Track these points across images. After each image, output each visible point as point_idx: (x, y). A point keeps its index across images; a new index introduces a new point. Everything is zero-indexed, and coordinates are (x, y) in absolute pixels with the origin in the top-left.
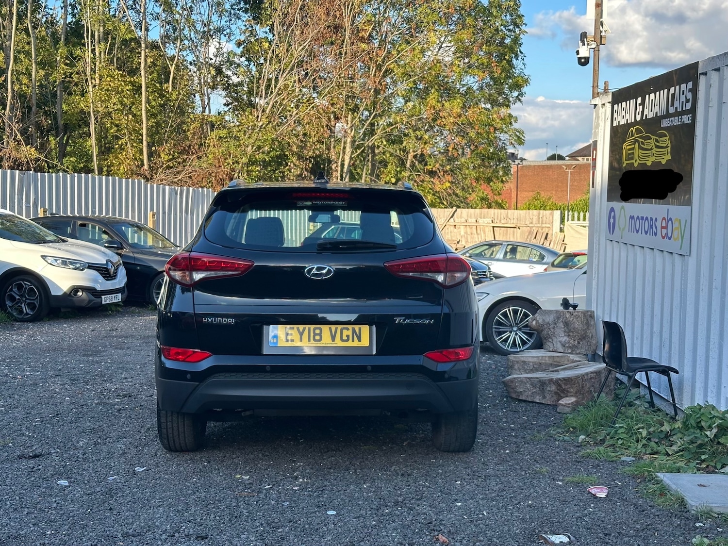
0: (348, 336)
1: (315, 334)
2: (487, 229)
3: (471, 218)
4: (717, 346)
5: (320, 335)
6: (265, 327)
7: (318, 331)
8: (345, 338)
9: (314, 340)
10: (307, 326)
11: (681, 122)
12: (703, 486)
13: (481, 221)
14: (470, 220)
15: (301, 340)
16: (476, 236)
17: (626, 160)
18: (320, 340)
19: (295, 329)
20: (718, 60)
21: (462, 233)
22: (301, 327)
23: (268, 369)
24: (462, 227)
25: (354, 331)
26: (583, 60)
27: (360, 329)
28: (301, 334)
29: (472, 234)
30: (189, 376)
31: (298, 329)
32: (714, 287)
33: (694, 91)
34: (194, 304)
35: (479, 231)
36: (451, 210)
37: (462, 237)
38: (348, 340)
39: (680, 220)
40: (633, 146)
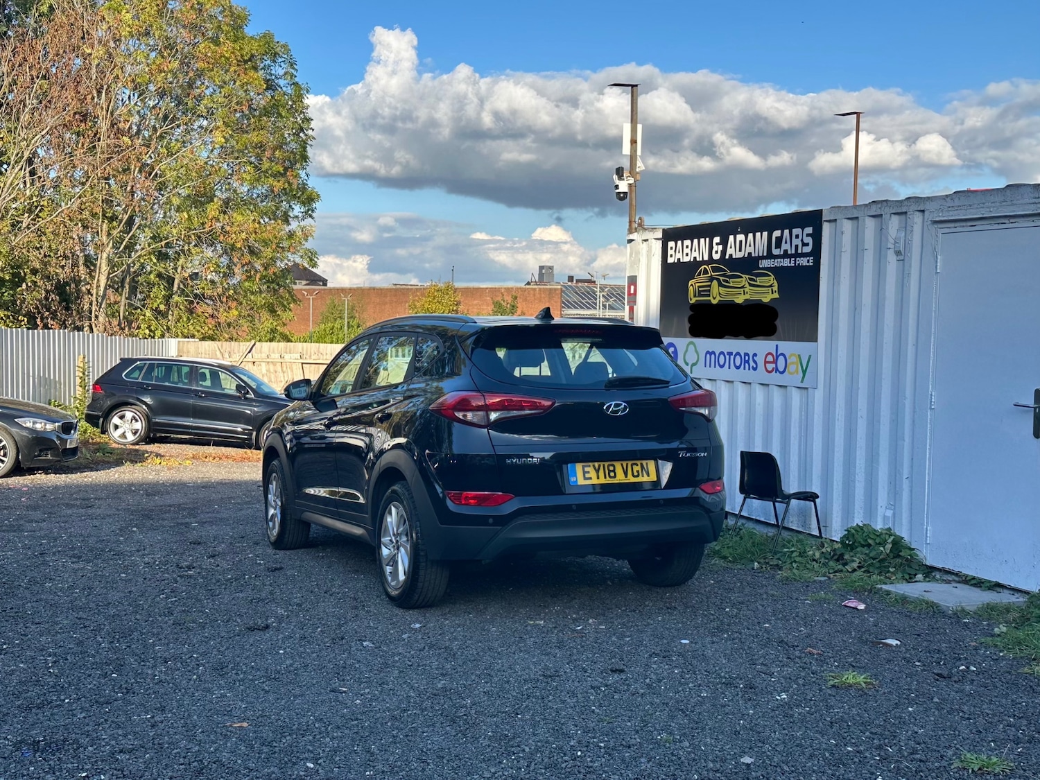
0: (638, 471)
1: (610, 471)
2: (294, 367)
3: (274, 352)
4: (863, 471)
5: (614, 471)
6: (564, 466)
7: (611, 468)
8: (636, 474)
9: (610, 476)
10: (602, 464)
11: (795, 263)
12: (928, 591)
13: (287, 357)
14: (273, 356)
15: (598, 478)
16: (282, 375)
17: (695, 296)
18: (615, 476)
19: (592, 466)
20: (854, 210)
21: (264, 371)
22: (596, 464)
23: (574, 508)
24: (263, 364)
25: (642, 466)
26: (622, 195)
27: (647, 464)
28: (597, 471)
29: (276, 372)
30: (491, 521)
31: (594, 466)
32: (859, 416)
33: (817, 237)
34: (493, 446)
35: (284, 369)
36: (248, 343)
37: (263, 375)
38: (638, 476)
39: (799, 355)
40: (709, 283)
